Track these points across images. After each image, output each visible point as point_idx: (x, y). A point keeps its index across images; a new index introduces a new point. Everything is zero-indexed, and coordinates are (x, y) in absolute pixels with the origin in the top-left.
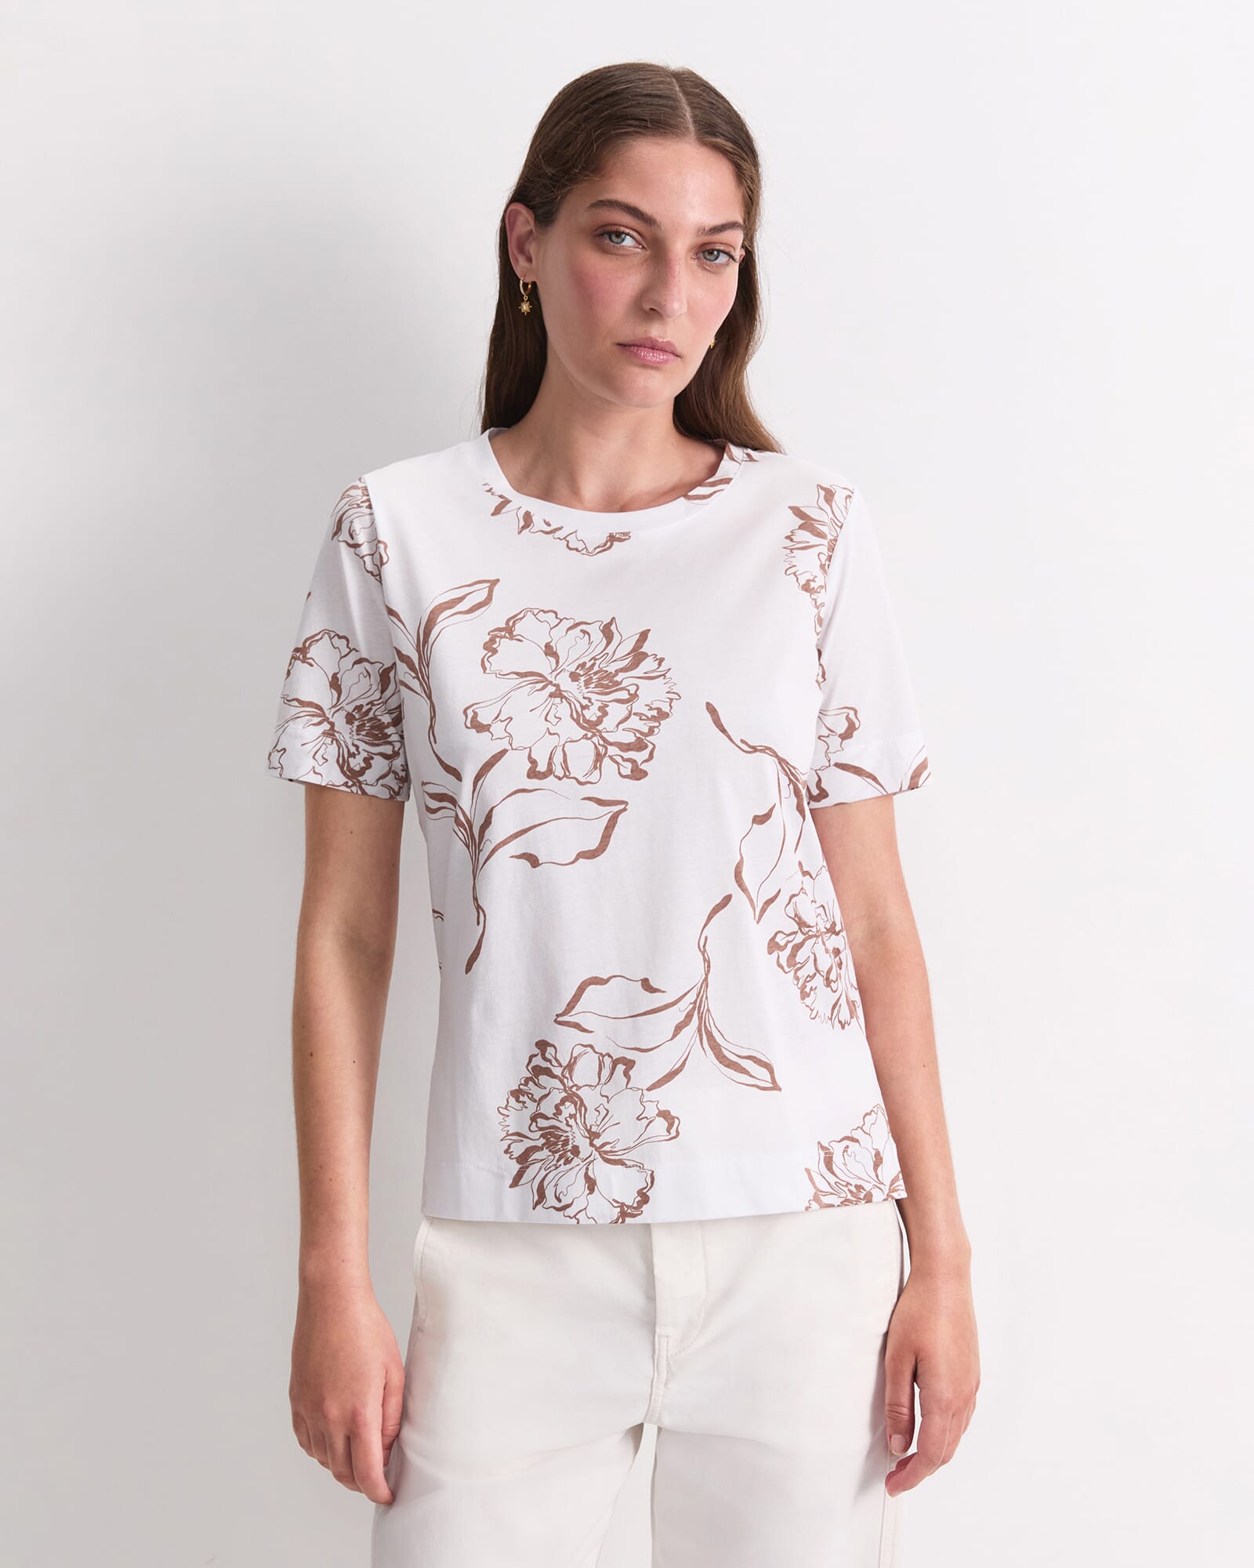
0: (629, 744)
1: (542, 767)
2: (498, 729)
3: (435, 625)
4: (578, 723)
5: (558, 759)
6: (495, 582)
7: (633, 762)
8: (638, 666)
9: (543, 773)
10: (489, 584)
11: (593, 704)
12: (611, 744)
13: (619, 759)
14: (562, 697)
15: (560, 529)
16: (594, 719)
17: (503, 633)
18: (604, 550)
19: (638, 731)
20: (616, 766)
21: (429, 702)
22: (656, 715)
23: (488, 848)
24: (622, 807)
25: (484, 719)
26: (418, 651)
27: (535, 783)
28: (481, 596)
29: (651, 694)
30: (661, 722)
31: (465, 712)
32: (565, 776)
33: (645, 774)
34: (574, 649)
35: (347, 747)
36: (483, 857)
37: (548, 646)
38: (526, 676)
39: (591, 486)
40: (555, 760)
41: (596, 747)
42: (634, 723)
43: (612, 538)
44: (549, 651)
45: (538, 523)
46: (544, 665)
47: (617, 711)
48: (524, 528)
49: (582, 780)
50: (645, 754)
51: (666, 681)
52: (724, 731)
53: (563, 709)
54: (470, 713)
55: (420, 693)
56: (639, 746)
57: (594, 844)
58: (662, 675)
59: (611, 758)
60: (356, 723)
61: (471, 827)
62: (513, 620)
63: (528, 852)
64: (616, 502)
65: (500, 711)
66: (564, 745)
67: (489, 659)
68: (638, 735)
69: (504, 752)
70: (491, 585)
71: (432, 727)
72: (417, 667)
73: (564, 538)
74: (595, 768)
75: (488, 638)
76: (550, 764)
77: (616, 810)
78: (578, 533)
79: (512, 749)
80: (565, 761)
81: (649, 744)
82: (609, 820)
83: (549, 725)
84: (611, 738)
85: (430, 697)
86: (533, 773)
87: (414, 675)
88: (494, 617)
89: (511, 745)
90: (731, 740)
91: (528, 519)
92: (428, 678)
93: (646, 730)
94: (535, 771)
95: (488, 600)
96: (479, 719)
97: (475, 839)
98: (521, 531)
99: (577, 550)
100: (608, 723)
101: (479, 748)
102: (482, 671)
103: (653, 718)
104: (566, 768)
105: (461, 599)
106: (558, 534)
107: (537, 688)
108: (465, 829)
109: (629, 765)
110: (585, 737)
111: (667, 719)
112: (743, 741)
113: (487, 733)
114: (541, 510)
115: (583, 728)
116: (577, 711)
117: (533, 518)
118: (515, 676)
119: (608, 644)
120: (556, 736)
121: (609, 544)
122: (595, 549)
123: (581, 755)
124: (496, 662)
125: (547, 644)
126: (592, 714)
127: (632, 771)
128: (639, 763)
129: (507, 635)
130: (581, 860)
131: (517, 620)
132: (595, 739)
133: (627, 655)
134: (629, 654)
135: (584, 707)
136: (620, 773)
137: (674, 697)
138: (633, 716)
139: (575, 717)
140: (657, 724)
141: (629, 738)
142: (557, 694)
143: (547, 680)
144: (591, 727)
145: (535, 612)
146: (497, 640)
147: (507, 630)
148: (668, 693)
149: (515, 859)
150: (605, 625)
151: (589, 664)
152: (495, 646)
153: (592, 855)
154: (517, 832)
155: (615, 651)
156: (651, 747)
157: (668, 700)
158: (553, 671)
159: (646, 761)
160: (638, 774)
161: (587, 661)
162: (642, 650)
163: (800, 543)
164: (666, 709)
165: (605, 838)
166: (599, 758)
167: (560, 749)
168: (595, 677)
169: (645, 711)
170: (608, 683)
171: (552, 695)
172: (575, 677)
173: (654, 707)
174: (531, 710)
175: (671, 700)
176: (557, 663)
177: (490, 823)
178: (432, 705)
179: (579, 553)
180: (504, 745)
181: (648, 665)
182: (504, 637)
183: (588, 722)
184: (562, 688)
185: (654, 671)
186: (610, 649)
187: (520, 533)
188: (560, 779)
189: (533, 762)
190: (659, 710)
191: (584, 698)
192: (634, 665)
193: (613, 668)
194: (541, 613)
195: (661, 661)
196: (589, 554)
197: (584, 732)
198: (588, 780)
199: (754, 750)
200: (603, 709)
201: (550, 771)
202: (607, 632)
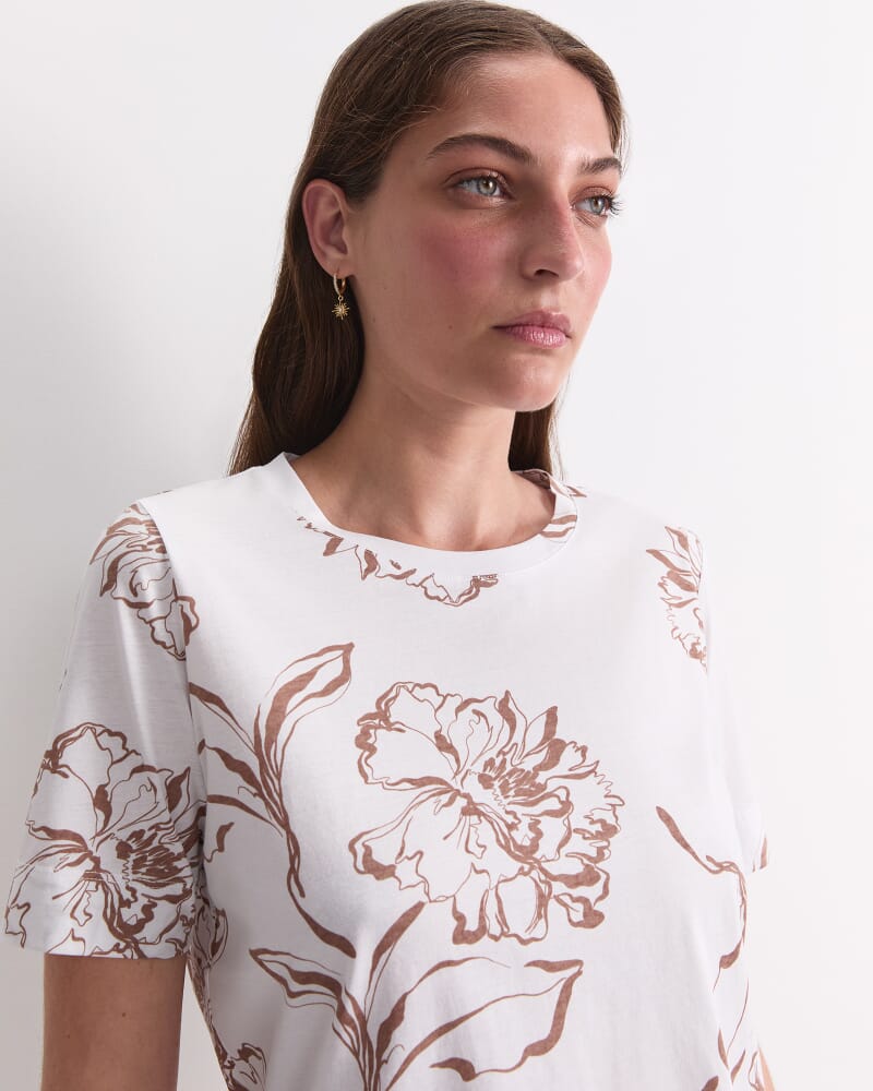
0: (577, 876)
1: (472, 925)
2: (405, 870)
3: (284, 717)
4: (509, 851)
5: (491, 909)
6: (348, 648)
7: (584, 901)
8: (558, 760)
9: (474, 933)
10: (341, 652)
11: (520, 821)
12: (555, 878)
13: (567, 900)
14: (480, 814)
15: (412, 572)
16: (527, 843)
17: (377, 721)
18: (470, 598)
19: (584, 855)
20: (564, 909)
21: (284, 832)
22: (601, 829)
23: (397, 1057)
24: (574, 970)
25: (384, 856)
26: (258, 753)
27: (463, 950)
28: (334, 670)
29: (587, 799)
30: (611, 840)
31: (351, 847)
32: (503, 934)
33: (600, 917)
34: (477, 740)
35: (119, 893)
36: (387, 1074)
37: (438, 736)
38: (424, 785)
39: (437, 520)
40: (487, 912)
41: (537, 885)
42: (577, 844)
43: (477, 584)
44: (443, 744)
45: (385, 567)
46: (441, 766)
47: (553, 829)
48: (368, 571)
49: (525, 936)
50: (598, 888)
51: (598, 779)
52: (686, 846)
53: (485, 833)
54: (359, 847)
55: (268, 818)
56: (589, 877)
57: (544, 1032)
58: (590, 772)
59: (557, 899)
60: (133, 856)
61: (364, 1022)
62: (385, 702)
63: (458, 1056)
64: (465, 540)
65: (403, 841)
66: (497, 887)
67: (368, 762)
68: (586, 861)
69: (418, 907)
70: (345, 652)
72: (259, 778)
73: (421, 584)
74: (539, 916)
75: (358, 730)
76: (482, 918)
77: (567, 970)
78: (435, 577)
79: (430, 901)
80: (501, 911)
81: (601, 873)
82: (562, 991)
83: (471, 858)
84: (553, 869)
85: (285, 824)
86: (461, 936)
87: (254, 791)
88: (359, 699)
89: (428, 894)
90: (696, 858)
92: (280, 796)
93: (593, 853)
94: (463, 931)
95: (344, 678)
96: (375, 857)
97: (370, 1043)
98: (365, 576)
99: (438, 598)
100: (546, 848)
101: (380, 903)
102: (363, 780)
103: (598, 836)
104: (503, 922)
105: (311, 675)
106: (411, 579)
107: (443, 803)
108: (354, 1029)
109: (580, 907)
110: (521, 872)
111: (616, 836)
112: (709, 858)
113: (392, 879)
114: (384, 549)
115: (516, 858)
116: (503, 834)
117: (378, 558)
118: (408, 785)
119: (513, 728)
120: (485, 874)
121: (474, 590)
122: (461, 596)
123: (520, 897)
124: (379, 765)
125: (436, 733)
126: (522, 836)
127: (585, 915)
128: (592, 901)
129: (382, 723)
130: (530, 1059)
131: (390, 700)
132: (534, 874)
133: (539, 746)
134: (542, 744)
135: (511, 827)
136: (570, 920)
137: (616, 802)
138: (574, 834)
139: (503, 842)
140: (605, 844)
141: (575, 867)
142: (471, 809)
143: (452, 789)
144: (525, 854)
145: (410, 686)
146: (372, 731)
147: (380, 716)
148: (606, 796)
149: (437, 1069)
150: (500, 702)
151: (498, 762)
152: (370, 741)
153: (540, 1048)
154: (441, 1028)
155: (524, 741)
156: (603, 877)
157: (610, 807)
158: (456, 774)
159: (601, 898)
160: (592, 918)
161: (494, 757)
162: (556, 737)
163: (674, 597)
164: (611, 821)
165: (559, 1018)
166: (543, 901)
167: (492, 893)
168: (511, 781)
169: (585, 825)
170: (530, 789)
171: (465, 812)
172: (485, 781)
173: (595, 818)
174: (445, 838)
175: (613, 806)
176: (457, 760)
177: (402, 1018)
178: (291, 837)
179: (441, 603)
180: (417, 895)
181: (569, 758)
182: (380, 727)
183: (520, 848)
184: (475, 800)
185: (579, 766)
186: (517, 737)
187: (364, 578)
188: (496, 938)
189: (460, 918)
190: (603, 822)
191: (507, 812)
192: (553, 760)
193: (529, 764)
194: (417, 688)
195: (584, 750)
196: (454, 604)
197: (520, 865)
198: (532, 935)
199: (721, 868)
200: (535, 827)
201: (482, 929)
202: (506, 713)
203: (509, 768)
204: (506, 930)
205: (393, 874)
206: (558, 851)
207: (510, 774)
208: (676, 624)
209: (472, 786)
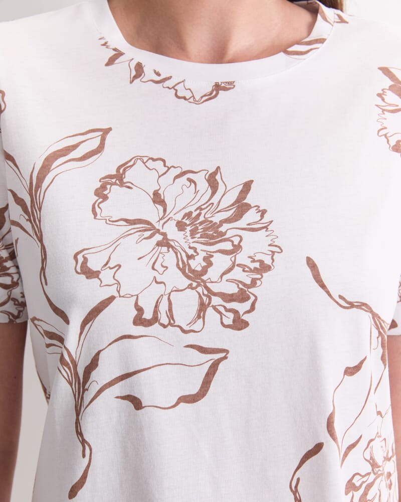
0: (232, 295)
1: (148, 315)
2: (107, 276)
3: (49, 172)
4: (184, 272)
5: (164, 307)
6: (107, 131)
7: (236, 312)
8: (241, 217)
9: (149, 321)
10: (101, 133)
11: (198, 254)
12: (215, 294)
13: (222, 309)
14: (169, 246)
15: (169, 78)
16: (199, 269)
17: (114, 180)
18: (210, 99)
19: (241, 282)
20: (218, 316)
21: (40, 244)
22: (258, 267)
23: (93, 389)
24: (222, 355)
25: (93, 265)
26: (31, 194)
27: (140, 330)
28: (94, 144)
29: (254, 246)
30: (264, 274)
31: (75, 257)
32: (170, 324)
33: (246, 324)
34: (184, 198)
36: (88, 397)
37: (156, 194)
38: (135, 224)
40: (160, 308)
41: (200, 297)
43: (218, 88)
44: (158, 199)
45: (149, 74)
46: (152, 213)
47: (221, 262)
48: (136, 77)
49: (186, 328)
50: (247, 305)
51: (268, 233)
52: (323, 286)
53: (170, 258)
54: (80, 259)
55: (32, 235)
56: (242, 297)
57: (195, 389)
58: (263, 228)
59: (214, 308)
61: (75, 366)
62: (124, 167)
63: (132, 394)
64: (219, 55)
65: (110, 258)
66: (170, 294)
67: (100, 206)
68: (241, 286)
69: (112, 299)
70: (103, 134)
71: (43, 269)
72: (30, 210)
73: (173, 87)
74: (199, 317)
75: (99, 185)
76: (156, 311)
77: (216, 358)
78: (186, 83)
79: (120, 296)
80: (170, 309)
81: (251, 295)
82: (210, 367)
83: (155, 273)
84: (215, 288)
85: (41, 239)
86: (139, 321)
87: (27, 217)
88: (106, 164)
89: (119, 292)
90: (330, 295)
91: (139, 69)
92: (40, 221)
93: (248, 281)
94: (141, 318)
95: (100, 149)
96: (89, 265)
97: (79, 378)
98: (133, 81)
99: (185, 98)
100: (213, 274)
102: (93, 216)
103: (256, 270)
104: (171, 316)
105: (75, 147)
106: (167, 83)
107: (145, 236)
108: (69, 368)
109: (231, 316)
110: (190, 287)
111: (269, 272)
112: (341, 297)
113: (97, 279)
114: (152, 61)
115: (188, 277)
116: (183, 261)
117: (145, 69)
118: (124, 223)
119: (214, 193)
120: (163, 285)
121: (214, 93)
122: (202, 97)
123: (186, 304)
124: (108, 209)
125: (155, 191)
126: (197, 264)
127: (234, 321)
128: (241, 313)
129: (117, 182)
130: (182, 404)
131: (128, 167)
132: (200, 289)
133: (231, 206)
134: (232, 205)
135: (190, 257)
136: (222, 323)
137: (276, 249)
138: (236, 267)
139: (181, 266)
140: (259, 276)
141: (233, 289)
142: (165, 243)
143: (154, 228)
144: (196, 277)
145: (145, 159)
146: (108, 187)
147: (119, 178)
148: (270, 245)
149: (119, 400)
150: (211, 174)
151: (194, 214)
152: (105, 193)
154: (122, 375)
155: (219, 202)
156: (253, 298)
157: (270, 253)
158: (161, 219)
159: (248, 312)
160: (239, 324)
161: (193, 211)
162: (245, 201)
163: (390, 105)
164: (268, 261)
165: (207, 384)
166: (203, 308)
167: (165, 298)
168: (200, 228)
169: (248, 262)
170: (213, 234)
171: (159, 244)
172: (181, 226)
173: (256, 259)
174: (139, 259)
175: (273, 252)
176: (165, 211)
177: (97, 365)
178: (43, 248)
179: (186, 102)
180: (112, 291)
181: (251, 217)
182: (115, 184)
183: (193, 271)
184: (169, 237)
185: (256, 223)
186: (215, 200)
187: (131, 82)
188: (164, 326)
189: (140, 310)
190: (261, 262)
191: (190, 248)
192: (238, 216)
193: (217, 219)
194: (150, 161)
195: (263, 212)
196: (196, 102)
197: (189, 282)
198: (191, 328)
199: (352, 305)
200: (208, 260)
201: (155, 319)
202: (213, 182)
203: (202, 219)
204: (172, 322)
205: (98, 277)
206: (221, 277)
207: (201, 223)
208: (385, 125)
209: (171, 230)
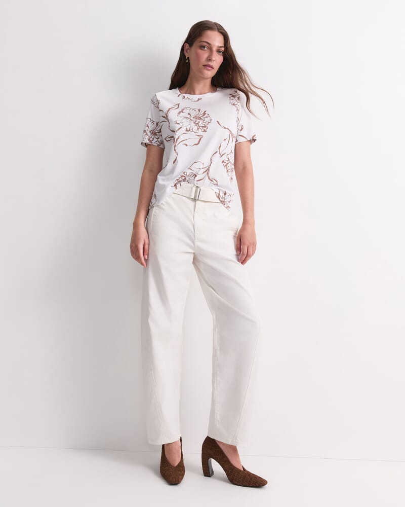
0: (203, 127)
1: (188, 130)
2: (181, 124)
3: (169, 111)
5: (191, 128)
6: (179, 104)
7: (204, 129)
12: (200, 127)
13: (202, 129)
14: (192, 120)
15: (190, 98)
18: (198, 101)
23: (178, 142)
25: (178, 122)
26: (166, 115)
27: (187, 132)
29: (207, 120)
31: (175, 122)
32: (192, 131)
34: (193, 114)
36: (177, 144)
38: (185, 117)
39: (197, 92)
41: (198, 127)
42: (204, 123)
43: (199, 99)
44: (189, 114)
45: (186, 97)
49: (195, 132)
51: (209, 118)
52: (220, 125)
55: (167, 121)
56: (205, 127)
59: (200, 129)
62: (183, 110)
63: (185, 143)
65: (181, 122)
66: (192, 126)
71: (169, 125)
72: (166, 117)
73: (191, 100)
75: (178, 112)
77: (201, 137)
78: (193, 99)
81: (207, 127)
82: (200, 139)
86: (187, 131)
87: (166, 119)
88: (180, 110)
90: (222, 127)
91: (184, 97)
92: (168, 119)
93: (206, 125)
95: (178, 107)
99: (193, 101)
101: (178, 127)
102: (178, 116)
105: (174, 108)
107: (187, 119)
110: (196, 125)
111: (210, 123)
113: (179, 124)
118: (183, 117)
123: (195, 128)
124: (180, 115)
126: (197, 122)
129: (182, 112)
130: (195, 145)
133: (202, 114)
135: (195, 122)
136: (202, 131)
140: (208, 124)
143: (189, 118)
145: (187, 108)
149: (183, 145)
152: (180, 113)
153: (197, 144)
154: (183, 140)
155: (200, 114)
159: (206, 129)
160: (205, 131)
161: (196, 115)
162: (205, 113)
165: (199, 142)
166: (198, 129)
168: (197, 118)
170: (199, 118)
171: (190, 120)
174: (186, 122)
175: (211, 120)
176: (191, 115)
177: (179, 139)
180: (181, 126)
181: (206, 115)
190: (208, 122)
191: (195, 120)
192: (204, 115)
193: (200, 116)
195: (208, 115)
196: (195, 102)
199: (225, 128)
200: (199, 122)
201: (190, 130)
202: (199, 110)
209: (192, 118)
